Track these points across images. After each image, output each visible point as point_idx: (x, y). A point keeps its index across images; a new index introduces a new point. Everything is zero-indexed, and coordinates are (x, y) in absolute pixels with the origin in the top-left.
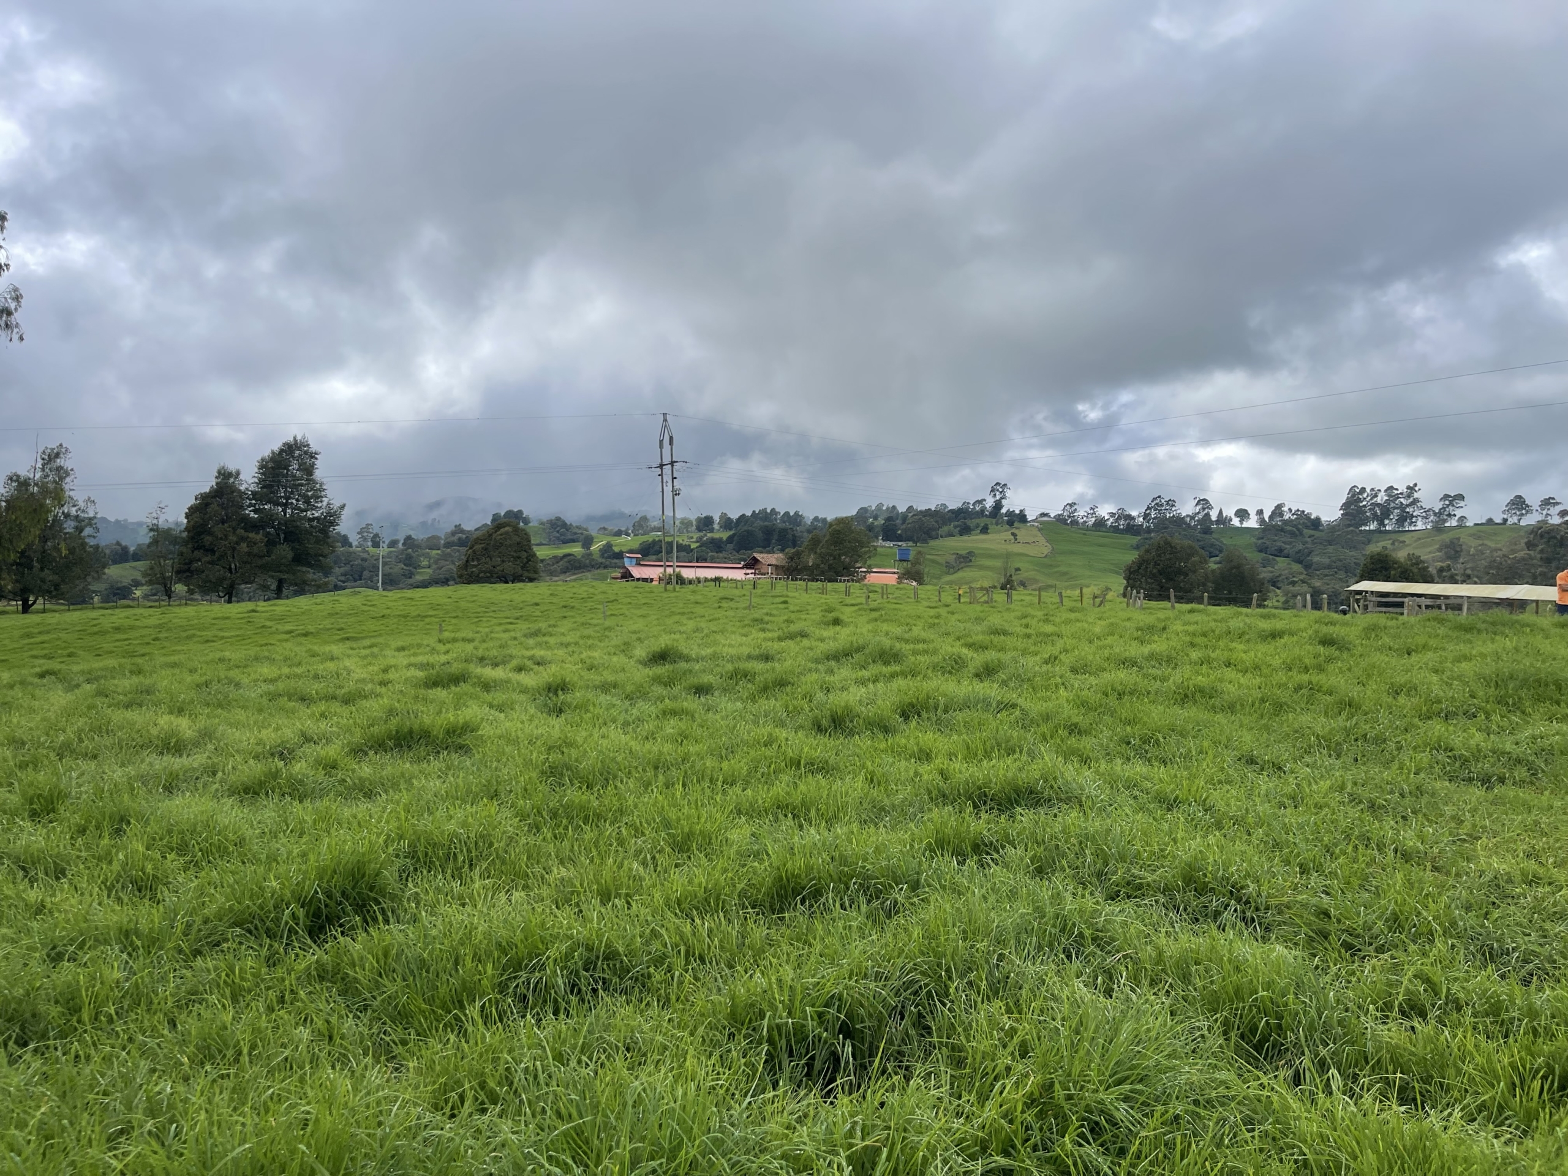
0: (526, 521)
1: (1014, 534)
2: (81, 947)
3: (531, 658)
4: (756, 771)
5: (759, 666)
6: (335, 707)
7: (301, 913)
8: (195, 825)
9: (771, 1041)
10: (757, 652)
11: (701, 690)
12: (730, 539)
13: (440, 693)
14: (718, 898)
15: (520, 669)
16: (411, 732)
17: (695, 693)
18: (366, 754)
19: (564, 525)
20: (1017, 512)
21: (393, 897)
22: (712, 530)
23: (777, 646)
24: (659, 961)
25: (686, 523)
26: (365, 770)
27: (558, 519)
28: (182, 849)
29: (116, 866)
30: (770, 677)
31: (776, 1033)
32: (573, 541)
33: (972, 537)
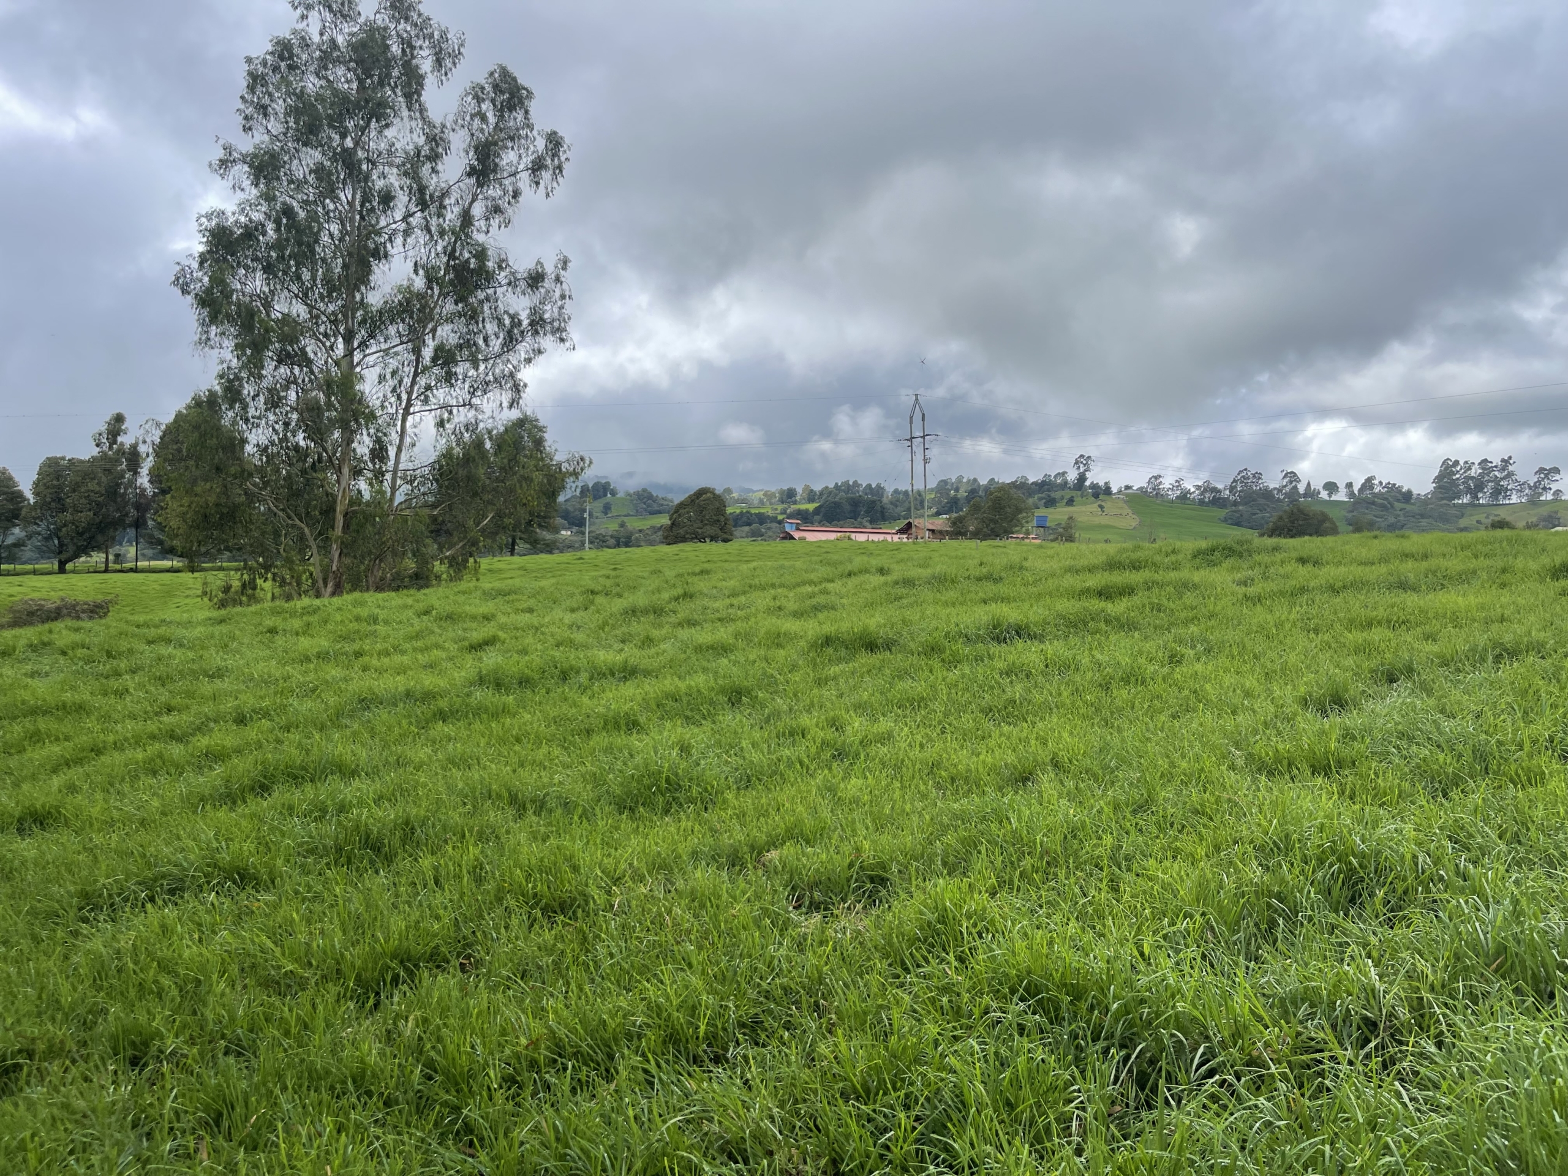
0: (614, 493)
1: (1101, 507)
12: (817, 511)
19: (650, 497)
20: (1101, 484)
22: (795, 503)
25: (769, 495)
27: (644, 490)
32: (659, 512)
33: (1058, 510)
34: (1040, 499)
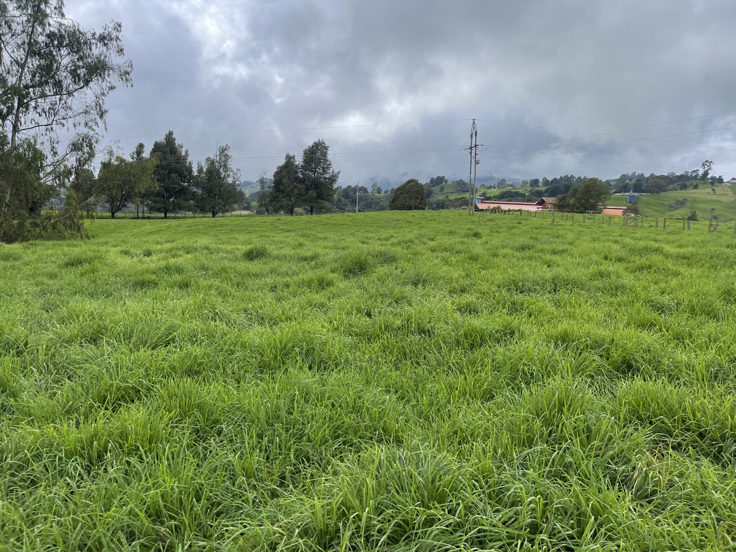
0: (446, 181)
1: (714, 190)
12: (547, 191)
19: (464, 183)
20: (717, 177)
22: (538, 186)
25: (524, 183)
27: (461, 180)
32: (468, 191)
33: (687, 191)
34: (678, 185)
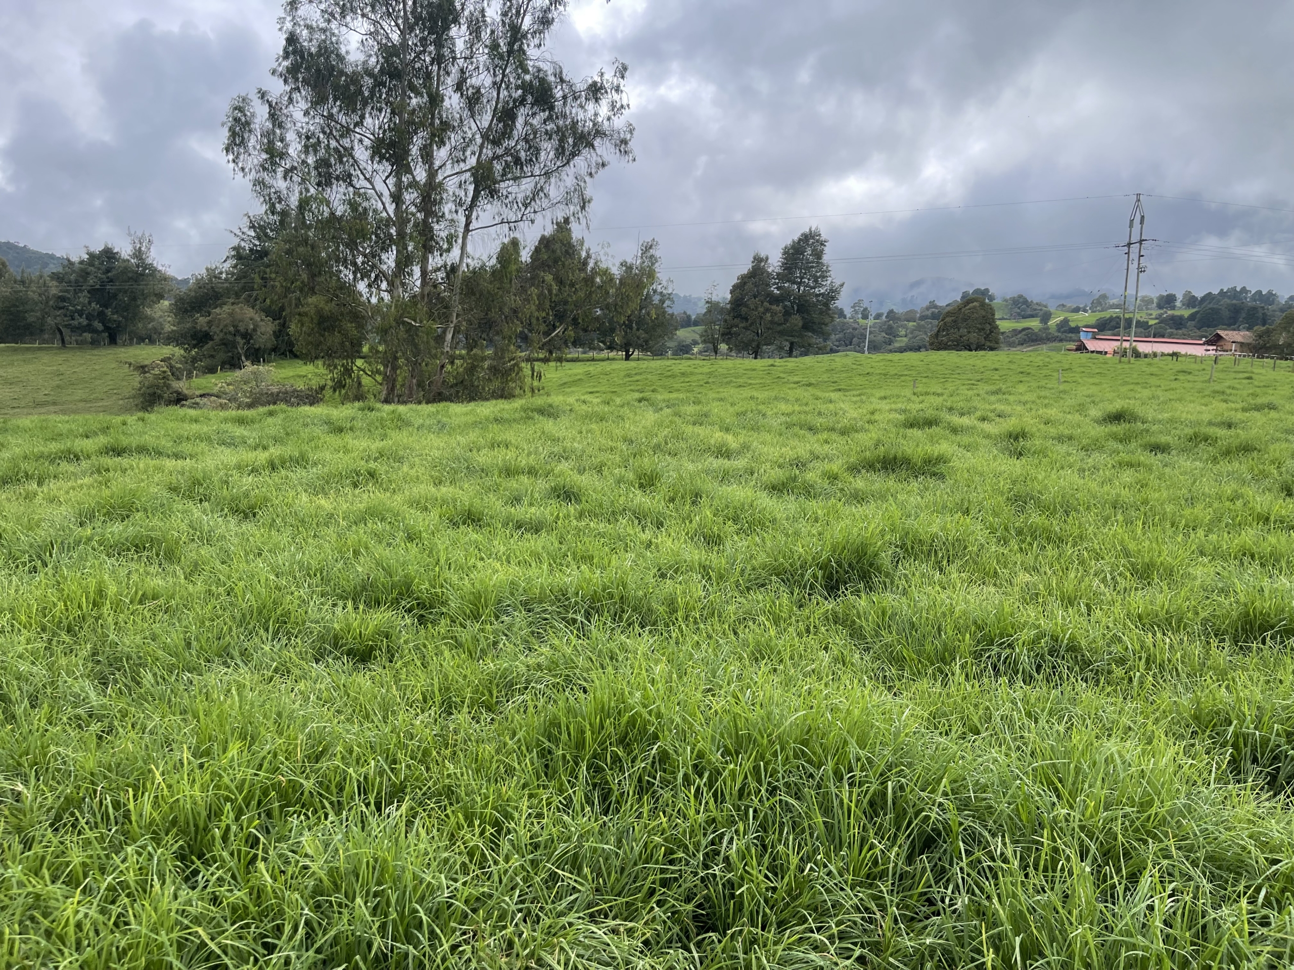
0: (991, 298)
2: (676, 572)
3: (993, 411)
4: (1220, 521)
5: (1221, 432)
6: (834, 436)
7: (820, 574)
8: (743, 505)
9: (1235, 746)
10: (1219, 419)
11: (1157, 448)
12: (1192, 317)
13: (916, 433)
14: (1180, 621)
15: (983, 419)
16: (895, 458)
17: (1151, 451)
18: (859, 472)
19: (1025, 302)
21: (887, 575)
22: (1173, 308)
23: (1240, 415)
24: (1121, 661)
25: (1147, 302)
26: (859, 483)
27: (1020, 296)
28: (736, 520)
29: (694, 525)
30: (1236, 443)
31: (1241, 740)
32: (1032, 316)
